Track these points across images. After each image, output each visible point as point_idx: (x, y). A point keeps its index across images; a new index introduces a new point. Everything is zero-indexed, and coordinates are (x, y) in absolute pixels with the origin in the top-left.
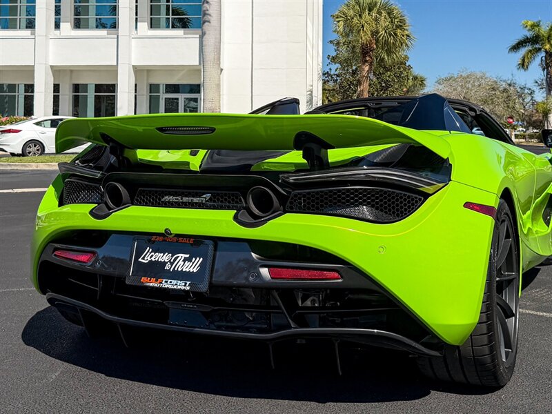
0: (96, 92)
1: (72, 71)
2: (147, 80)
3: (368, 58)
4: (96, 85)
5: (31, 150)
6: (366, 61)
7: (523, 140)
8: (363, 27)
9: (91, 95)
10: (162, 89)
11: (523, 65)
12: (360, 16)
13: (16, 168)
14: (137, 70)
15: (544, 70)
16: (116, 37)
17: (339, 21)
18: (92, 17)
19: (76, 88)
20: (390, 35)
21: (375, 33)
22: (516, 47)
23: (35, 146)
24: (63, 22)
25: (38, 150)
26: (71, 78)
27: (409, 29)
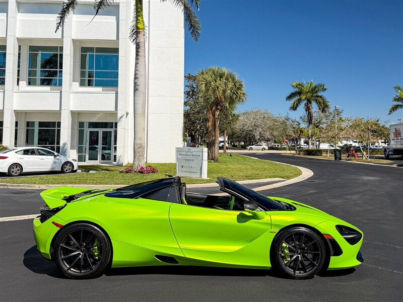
0: (39, 127)
1: (26, 113)
2: (78, 119)
3: (219, 107)
4: (39, 122)
5: (14, 170)
6: (218, 109)
7: (294, 152)
8: (218, 88)
9: (36, 129)
10: (86, 125)
11: (294, 108)
12: (216, 81)
13: (23, 188)
14: (73, 113)
15: (306, 111)
16: (59, 91)
17: (202, 84)
18: (38, 77)
19: (28, 124)
20: (234, 93)
21: (224, 91)
22: (289, 98)
23: (17, 167)
24: (21, 81)
25: (18, 170)
26: (25, 118)
27: (244, 90)
